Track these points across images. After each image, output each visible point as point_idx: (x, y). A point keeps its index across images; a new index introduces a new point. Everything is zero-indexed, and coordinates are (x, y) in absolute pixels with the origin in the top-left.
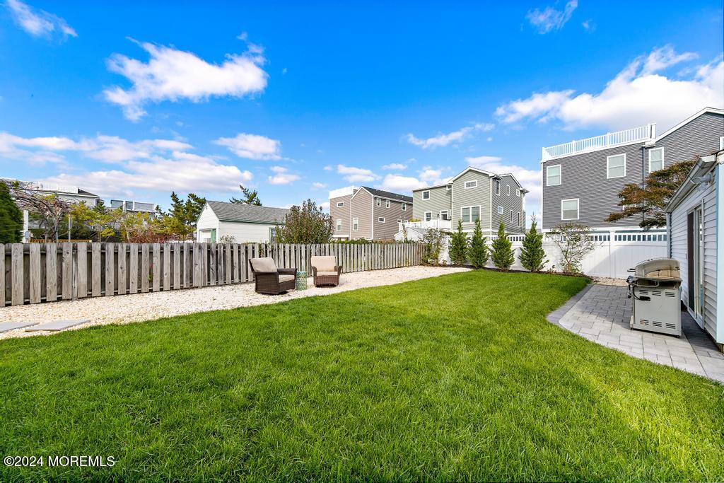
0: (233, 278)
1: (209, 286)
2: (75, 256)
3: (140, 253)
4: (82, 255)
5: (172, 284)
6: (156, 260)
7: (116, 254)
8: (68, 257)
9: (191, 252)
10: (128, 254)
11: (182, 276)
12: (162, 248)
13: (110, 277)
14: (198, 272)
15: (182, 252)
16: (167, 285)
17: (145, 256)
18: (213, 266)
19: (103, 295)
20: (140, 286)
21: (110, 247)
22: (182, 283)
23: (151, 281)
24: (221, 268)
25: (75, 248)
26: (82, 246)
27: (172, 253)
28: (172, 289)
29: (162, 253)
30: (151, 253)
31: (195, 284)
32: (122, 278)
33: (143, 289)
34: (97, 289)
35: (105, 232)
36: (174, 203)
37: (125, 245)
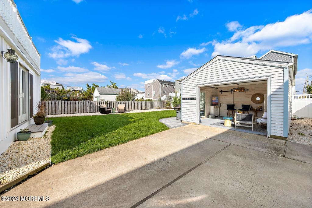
0: (97, 111)
1: (91, 112)
2: (58, 104)
3: (73, 104)
4: (60, 104)
5: (81, 111)
6: (77, 105)
7: (67, 104)
8: (57, 104)
9: (86, 103)
10: (70, 104)
11: (84, 110)
12: (78, 102)
13: (66, 109)
14: (88, 108)
15: (84, 103)
16: (80, 112)
17: (74, 104)
18: (92, 107)
19: (65, 114)
20: (73, 112)
21: (66, 102)
22: (84, 111)
23: (76, 111)
24: (94, 108)
25: (58, 102)
26: (60, 101)
27: (81, 103)
28: (81, 113)
29: (78, 103)
30: (76, 103)
31: (87, 112)
32: (69, 110)
33: (74, 112)
34: (63, 112)
35: (65, 98)
36: (88, 87)
37: (69, 101)
